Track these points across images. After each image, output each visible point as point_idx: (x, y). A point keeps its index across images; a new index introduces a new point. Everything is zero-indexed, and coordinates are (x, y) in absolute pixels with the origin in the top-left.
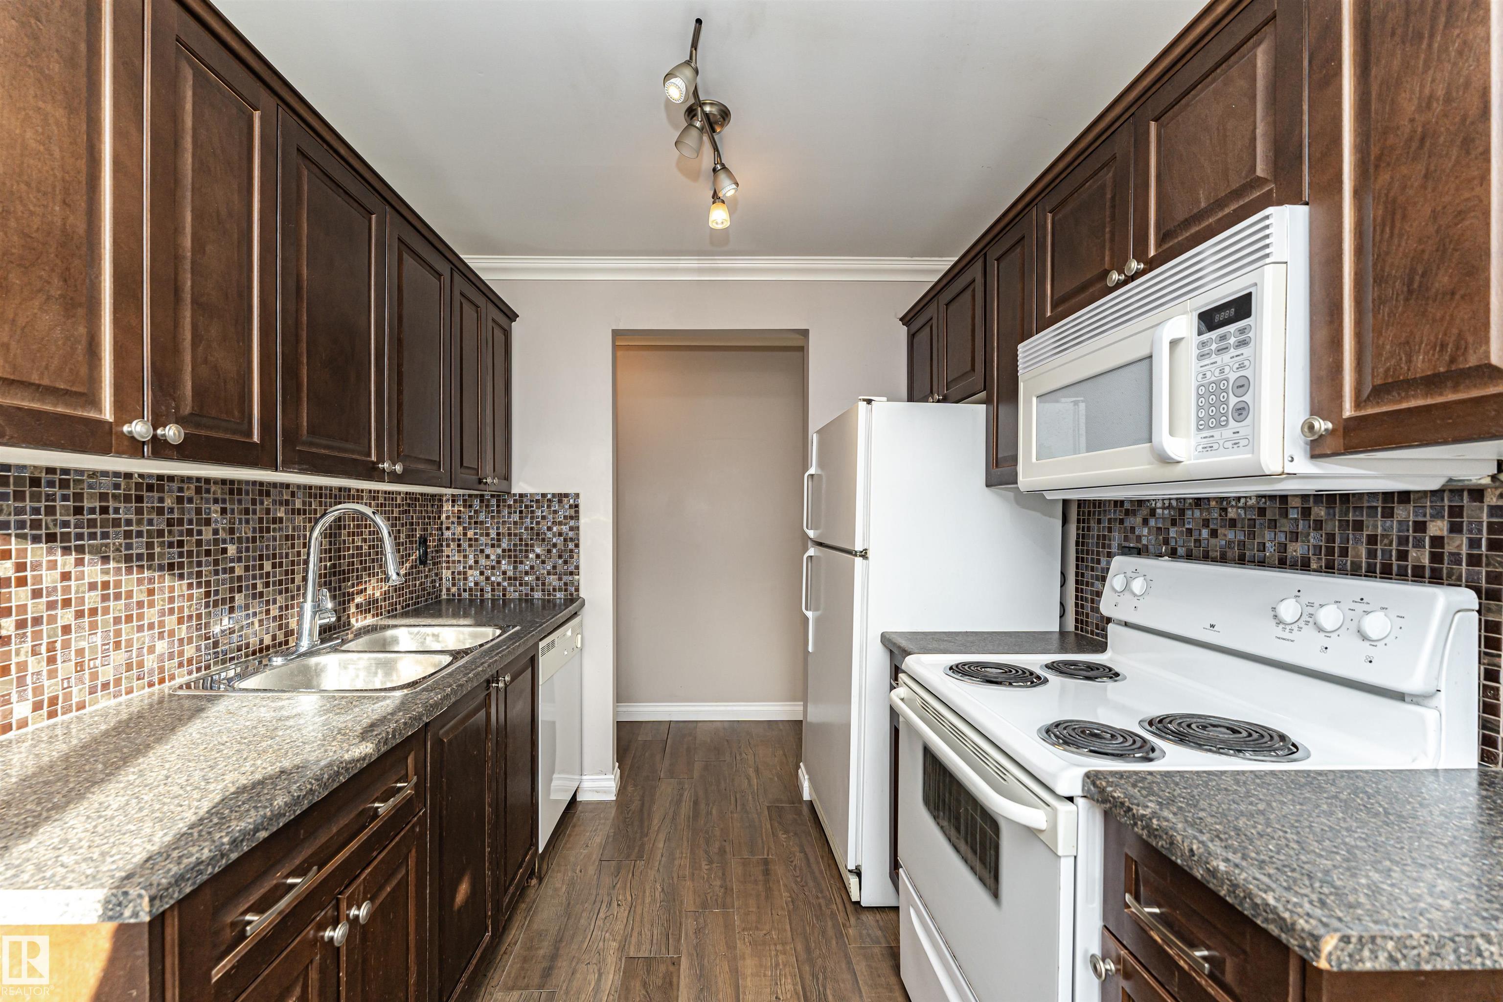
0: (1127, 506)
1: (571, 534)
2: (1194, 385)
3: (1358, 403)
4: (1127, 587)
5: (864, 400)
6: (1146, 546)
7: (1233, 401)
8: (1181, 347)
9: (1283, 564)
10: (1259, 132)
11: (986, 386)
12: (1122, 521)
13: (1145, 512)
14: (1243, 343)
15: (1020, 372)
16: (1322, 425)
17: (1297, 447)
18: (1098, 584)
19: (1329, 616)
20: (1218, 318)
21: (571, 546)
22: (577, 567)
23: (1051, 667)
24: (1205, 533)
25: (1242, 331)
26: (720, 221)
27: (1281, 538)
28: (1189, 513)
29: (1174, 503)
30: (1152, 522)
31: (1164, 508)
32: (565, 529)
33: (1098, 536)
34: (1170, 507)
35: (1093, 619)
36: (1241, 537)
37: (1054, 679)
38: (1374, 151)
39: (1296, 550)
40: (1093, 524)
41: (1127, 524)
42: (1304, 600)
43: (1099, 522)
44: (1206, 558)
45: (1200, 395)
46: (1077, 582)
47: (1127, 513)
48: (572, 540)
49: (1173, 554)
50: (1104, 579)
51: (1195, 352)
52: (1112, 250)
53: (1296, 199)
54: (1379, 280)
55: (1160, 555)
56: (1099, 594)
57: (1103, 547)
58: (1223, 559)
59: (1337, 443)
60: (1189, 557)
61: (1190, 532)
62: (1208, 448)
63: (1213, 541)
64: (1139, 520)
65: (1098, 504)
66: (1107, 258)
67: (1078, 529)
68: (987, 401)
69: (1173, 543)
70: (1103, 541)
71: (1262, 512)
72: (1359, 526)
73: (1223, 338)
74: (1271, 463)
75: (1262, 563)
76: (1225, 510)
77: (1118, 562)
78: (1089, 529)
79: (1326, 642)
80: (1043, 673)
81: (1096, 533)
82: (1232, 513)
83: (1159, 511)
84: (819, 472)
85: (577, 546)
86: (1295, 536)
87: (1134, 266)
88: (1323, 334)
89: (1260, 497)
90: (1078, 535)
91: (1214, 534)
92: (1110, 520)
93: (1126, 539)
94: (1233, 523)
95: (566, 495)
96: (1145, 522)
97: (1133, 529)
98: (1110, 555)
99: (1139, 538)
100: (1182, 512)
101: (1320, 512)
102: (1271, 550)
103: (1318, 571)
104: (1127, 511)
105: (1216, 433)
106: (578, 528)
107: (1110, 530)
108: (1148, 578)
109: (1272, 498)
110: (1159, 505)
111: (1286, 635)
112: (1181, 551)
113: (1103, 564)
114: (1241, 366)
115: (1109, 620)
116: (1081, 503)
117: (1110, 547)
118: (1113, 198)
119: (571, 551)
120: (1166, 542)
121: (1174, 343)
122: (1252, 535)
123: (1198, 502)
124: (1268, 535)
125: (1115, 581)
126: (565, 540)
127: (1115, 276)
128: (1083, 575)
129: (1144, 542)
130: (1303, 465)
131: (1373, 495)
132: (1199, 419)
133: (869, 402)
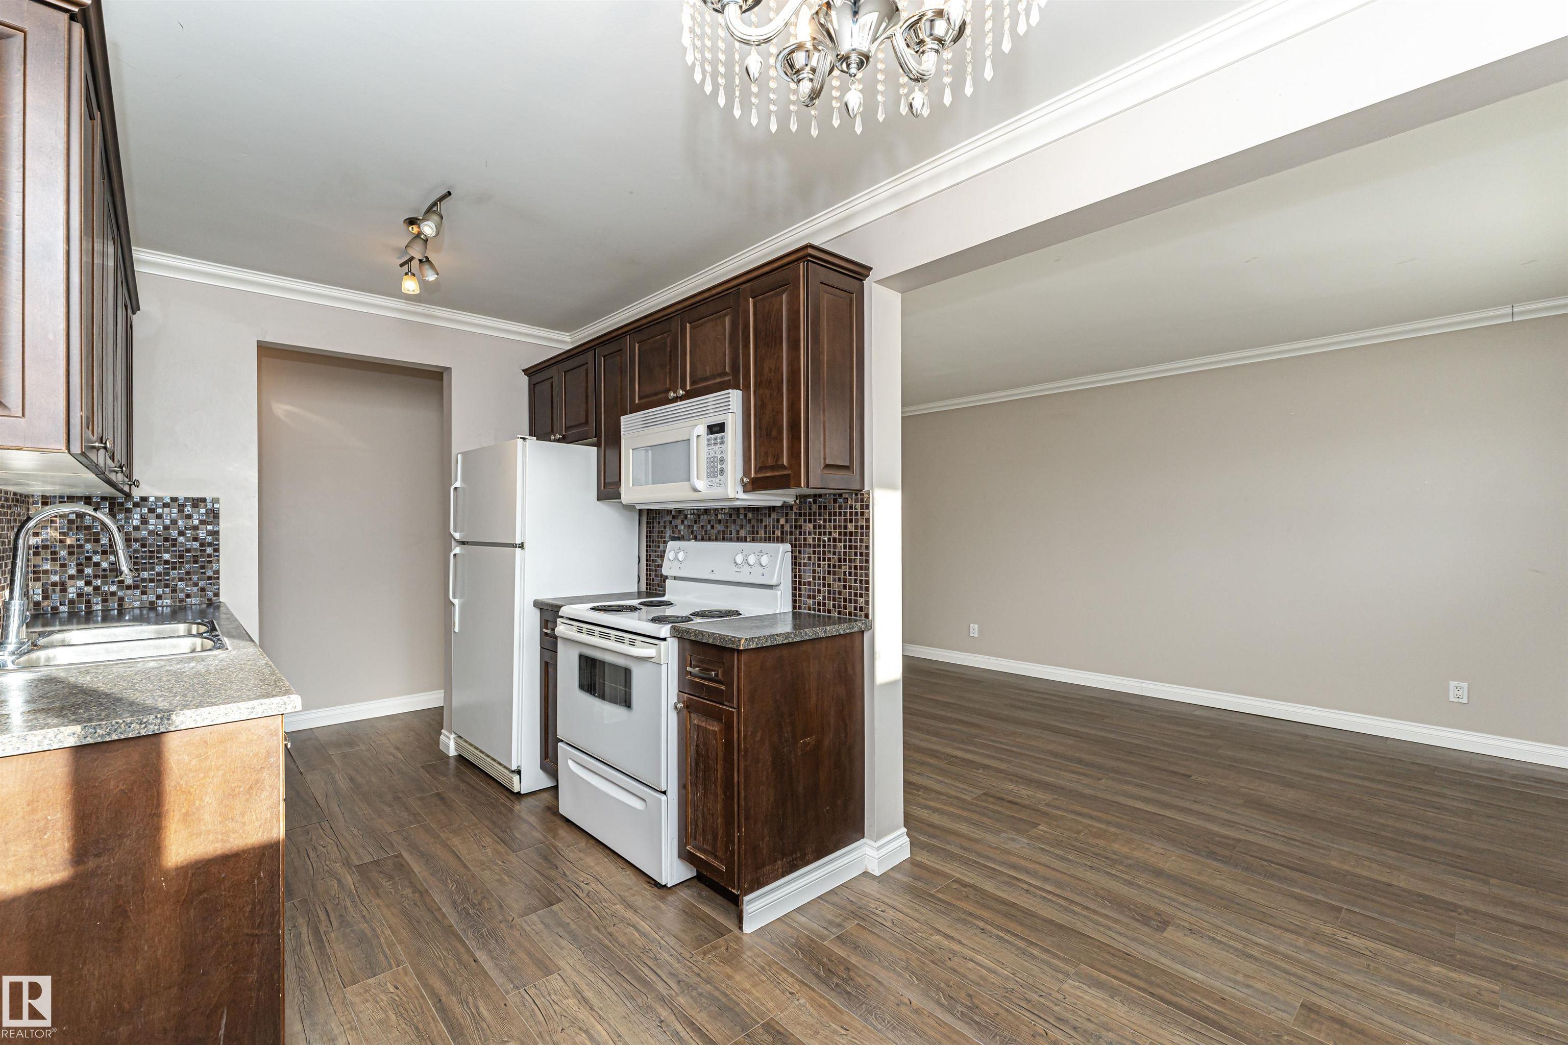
0: (673, 513)
1: (209, 539)
2: (706, 457)
3: (756, 473)
4: (676, 558)
5: (521, 438)
6: (683, 536)
7: (719, 466)
8: (700, 438)
9: (738, 540)
10: (727, 352)
11: (598, 435)
12: (671, 522)
13: (682, 517)
14: (722, 443)
15: (622, 433)
16: (746, 480)
17: (740, 489)
18: (659, 560)
19: (752, 559)
20: (715, 429)
21: (209, 550)
22: (217, 572)
23: (640, 604)
24: (709, 527)
25: (722, 437)
26: (411, 289)
27: (738, 528)
28: (702, 517)
29: (696, 511)
30: (686, 522)
31: (691, 514)
32: (202, 534)
33: (659, 532)
34: (694, 514)
35: (657, 581)
36: (723, 529)
37: (645, 608)
38: (759, 380)
39: (742, 533)
40: (656, 525)
41: (673, 523)
42: (745, 553)
43: (659, 523)
44: (710, 539)
45: (708, 462)
46: (647, 560)
47: (674, 517)
48: (210, 545)
49: (696, 539)
50: (662, 557)
51: (706, 443)
52: (670, 378)
53: (737, 388)
54: (760, 428)
55: (689, 540)
56: (661, 566)
57: (661, 538)
58: (716, 540)
59: (749, 487)
60: (703, 539)
61: (702, 526)
62: (711, 486)
63: (712, 531)
64: (680, 521)
65: (658, 512)
66: (668, 382)
67: (647, 528)
68: (598, 445)
69: (695, 533)
70: (661, 534)
71: (731, 516)
72: (761, 521)
73: (716, 439)
74: (731, 495)
75: (731, 540)
76: (716, 515)
77: (671, 544)
78: (653, 527)
79: (750, 570)
80: (639, 606)
81: (657, 530)
82: (720, 517)
83: (689, 516)
84: (464, 486)
85: (217, 550)
86: (742, 527)
87: (681, 392)
88: (746, 443)
89: (730, 508)
90: (647, 531)
91: (712, 527)
92: (665, 522)
93: (673, 532)
94: (720, 521)
95: (203, 500)
96: (682, 522)
97: (676, 526)
98: (665, 542)
99: (680, 531)
100: (699, 516)
101: (750, 515)
102: (734, 535)
103: (750, 542)
104: (673, 516)
105: (714, 479)
106: (217, 533)
107: (665, 528)
108: (686, 551)
109: (734, 509)
110: (689, 513)
111: (738, 570)
112: (699, 537)
113: (662, 548)
114: (722, 453)
115: (666, 577)
116: (649, 511)
117: (665, 538)
118: (670, 351)
119: (209, 556)
120: (692, 532)
121: (698, 436)
122: (727, 527)
123: (706, 511)
124: (733, 527)
125: (670, 555)
126: (202, 545)
127: (672, 394)
128: (650, 555)
129: (682, 533)
130: (742, 495)
131: (765, 508)
132: (708, 473)
133: (524, 439)
